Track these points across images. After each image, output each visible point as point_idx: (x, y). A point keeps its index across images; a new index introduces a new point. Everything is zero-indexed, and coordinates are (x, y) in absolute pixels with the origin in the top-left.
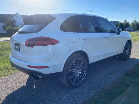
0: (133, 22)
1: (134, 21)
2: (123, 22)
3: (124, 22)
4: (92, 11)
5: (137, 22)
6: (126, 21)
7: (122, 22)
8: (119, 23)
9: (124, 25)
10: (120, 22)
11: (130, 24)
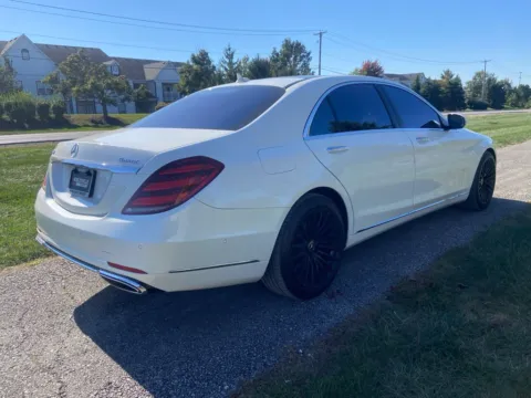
0: (475, 79)
1: (478, 74)
2: (439, 78)
3: (443, 77)
4: (321, 34)
5: (490, 80)
6: (448, 74)
7: (433, 78)
8: (422, 82)
9: (443, 88)
10: (427, 77)
11: (464, 85)
